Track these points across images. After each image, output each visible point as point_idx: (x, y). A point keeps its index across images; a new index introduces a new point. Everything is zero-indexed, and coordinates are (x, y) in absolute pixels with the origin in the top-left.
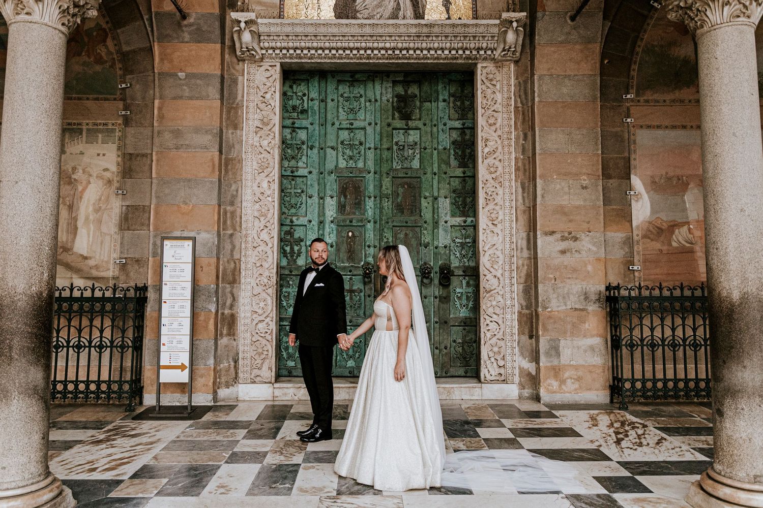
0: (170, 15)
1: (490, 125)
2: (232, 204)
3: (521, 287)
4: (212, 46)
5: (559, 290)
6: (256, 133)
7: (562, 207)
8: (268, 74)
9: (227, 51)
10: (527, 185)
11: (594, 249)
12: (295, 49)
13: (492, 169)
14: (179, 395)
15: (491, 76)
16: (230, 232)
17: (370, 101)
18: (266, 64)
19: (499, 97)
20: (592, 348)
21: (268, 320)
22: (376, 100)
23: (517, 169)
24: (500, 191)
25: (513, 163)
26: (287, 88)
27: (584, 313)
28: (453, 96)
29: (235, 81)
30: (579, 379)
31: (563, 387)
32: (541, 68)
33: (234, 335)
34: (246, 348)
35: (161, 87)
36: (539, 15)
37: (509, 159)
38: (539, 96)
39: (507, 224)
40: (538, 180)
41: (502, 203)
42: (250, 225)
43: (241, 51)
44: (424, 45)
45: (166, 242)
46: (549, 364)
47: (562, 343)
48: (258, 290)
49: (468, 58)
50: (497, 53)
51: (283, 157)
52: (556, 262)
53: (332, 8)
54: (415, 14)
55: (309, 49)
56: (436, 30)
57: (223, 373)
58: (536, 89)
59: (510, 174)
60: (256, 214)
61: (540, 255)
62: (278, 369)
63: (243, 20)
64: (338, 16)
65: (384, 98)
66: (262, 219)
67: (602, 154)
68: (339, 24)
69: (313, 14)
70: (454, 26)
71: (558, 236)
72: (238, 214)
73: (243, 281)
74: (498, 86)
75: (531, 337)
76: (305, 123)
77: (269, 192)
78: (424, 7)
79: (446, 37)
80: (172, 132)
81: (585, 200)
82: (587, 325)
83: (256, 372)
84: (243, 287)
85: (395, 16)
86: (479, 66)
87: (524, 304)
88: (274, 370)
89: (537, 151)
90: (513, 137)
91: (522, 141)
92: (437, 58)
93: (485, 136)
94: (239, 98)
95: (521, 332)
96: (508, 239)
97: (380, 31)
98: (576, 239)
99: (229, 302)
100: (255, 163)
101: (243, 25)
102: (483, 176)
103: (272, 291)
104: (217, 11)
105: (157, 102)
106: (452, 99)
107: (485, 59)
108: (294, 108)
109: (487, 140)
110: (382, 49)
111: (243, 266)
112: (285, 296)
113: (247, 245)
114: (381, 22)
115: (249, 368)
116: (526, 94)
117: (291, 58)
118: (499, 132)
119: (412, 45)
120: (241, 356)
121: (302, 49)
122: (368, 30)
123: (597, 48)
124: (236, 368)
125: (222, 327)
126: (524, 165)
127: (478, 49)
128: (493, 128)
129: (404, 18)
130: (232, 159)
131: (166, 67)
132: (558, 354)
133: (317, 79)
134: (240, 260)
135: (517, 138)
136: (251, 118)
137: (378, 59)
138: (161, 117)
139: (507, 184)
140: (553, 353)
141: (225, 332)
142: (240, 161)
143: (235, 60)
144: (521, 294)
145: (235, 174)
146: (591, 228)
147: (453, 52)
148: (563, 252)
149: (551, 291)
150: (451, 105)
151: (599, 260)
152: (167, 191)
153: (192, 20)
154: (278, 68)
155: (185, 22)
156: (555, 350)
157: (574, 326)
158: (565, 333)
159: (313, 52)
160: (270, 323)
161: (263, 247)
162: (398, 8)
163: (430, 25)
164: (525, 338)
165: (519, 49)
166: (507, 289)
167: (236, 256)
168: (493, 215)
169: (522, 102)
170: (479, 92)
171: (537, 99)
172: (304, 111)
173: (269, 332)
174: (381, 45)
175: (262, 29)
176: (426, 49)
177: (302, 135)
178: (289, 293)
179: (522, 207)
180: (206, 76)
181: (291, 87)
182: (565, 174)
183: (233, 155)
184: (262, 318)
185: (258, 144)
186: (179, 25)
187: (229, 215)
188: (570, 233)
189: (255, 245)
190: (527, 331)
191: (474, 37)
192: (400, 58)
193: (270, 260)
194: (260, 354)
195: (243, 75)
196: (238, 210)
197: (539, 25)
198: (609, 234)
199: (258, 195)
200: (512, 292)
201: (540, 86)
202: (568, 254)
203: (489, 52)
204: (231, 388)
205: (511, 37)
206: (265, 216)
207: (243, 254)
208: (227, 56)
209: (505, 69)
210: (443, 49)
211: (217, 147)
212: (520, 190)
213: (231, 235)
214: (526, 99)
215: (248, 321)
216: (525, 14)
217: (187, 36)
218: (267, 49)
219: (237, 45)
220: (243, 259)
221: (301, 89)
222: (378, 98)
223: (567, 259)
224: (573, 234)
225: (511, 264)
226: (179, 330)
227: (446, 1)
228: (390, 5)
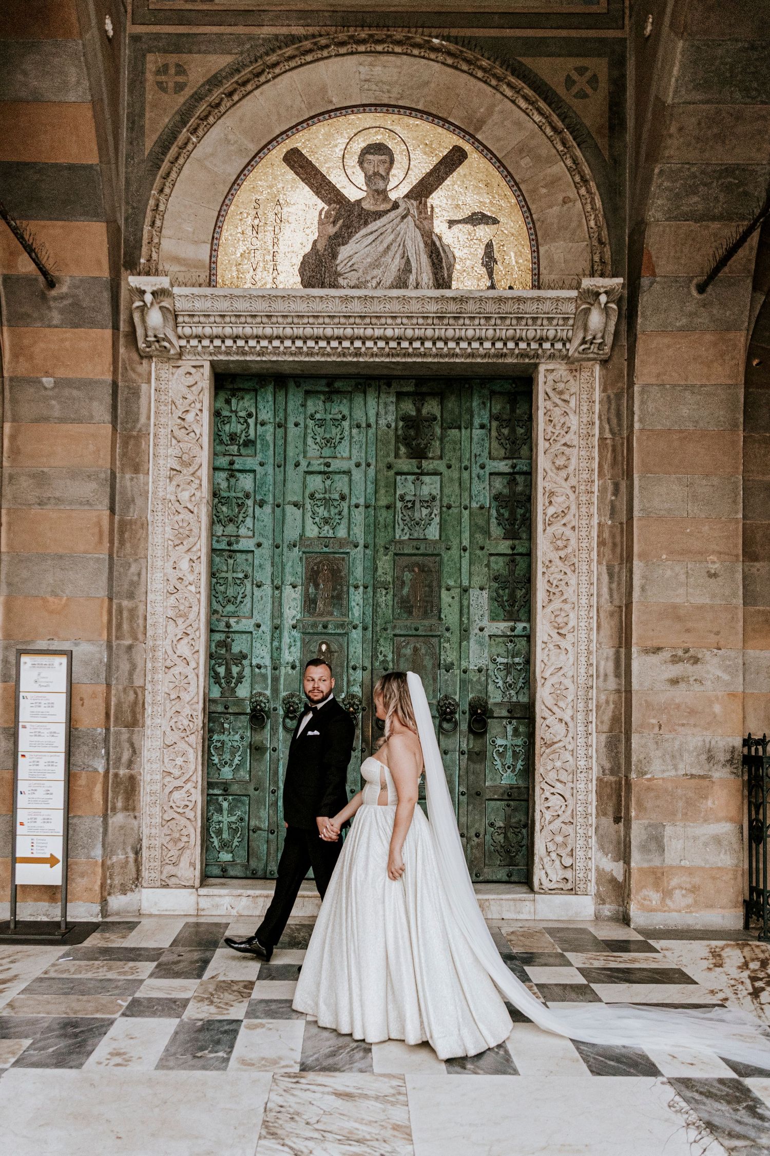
0: (29, 280)
1: (558, 469)
2: (131, 596)
3: (603, 737)
4: (95, 333)
5: (666, 745)
6: (171, 479)
7: (675, 607)
8: (190, 380)
9: (122, 341)
10: (617, 569)
11: (726, 677)
12: (235, 338)
13: (561, 544)
14: (47, 904)
15: (561, 386)
16: (128, 642)
17: (358, 426)
18: (187, 364)
19: (573, 421)
20: (717, 840)
21: (189, 786)
22: (369, 426)
23: (601, 543)
24: (573, 581)
25: (595, 533)
26: (220, 404)
27: (706, 783)
28: (497, 419)
29: (135, 393)
30: (694, 889)
31: (668, 902)
32: (645, 372)
33: (134, 809)
34: (153, 831)
35: (14, 401)
36: (645, 281)
37: (589, 526)
38: (640, 421)
39: (583, 635)
40: (636, 562)
41: (574, 599)
42: (160, 631)
43: (146, 341)
44: (450, 333)
45: (24, 659)
46: (645, 865)
47: (669, 831)
48: (172, 737)
49: (523, 355)
50: (572, 348)
51: (216, 519)
52: (662, 698)
53: (297, 268)
54: (437, 280)
55: (258, 338)
56: (471, 307)
57: (117, 870)
58: (636, 409)
59: (590, 551)
60: (171, 613)
61: (635, 685)
62: (206, 864)
63: (149, 289)
64: (307, 284)
65: (382, 422)
66: (180, 621)
67: (744, 517)
68: (309, 297)
69: (265, 280)
70: (500, 300)
71: (666, 655)
72: (141, 612)
73: (148, 722)
74: (573, 404)
75: (617, 820)
76: (250, 462)
77: (190, 578)
78: (451, 267)
79: (488, 319)
80: (33, 476)
81: (713, 596)
82: (710, 803)
83: (170, 869)
84: (148, 732)
85: (401, 283)
86: (542, 368)
87: (608, 766)
88: (198, 867)
89: (636, 514)
90: (596, 489)
91: (610, 497)
92: (472, 355)
93: (549, 486)
94: (143, 420)
95: (601, 812)
96: (583, 659)
97: (377, 308)
98: (696, 660)
99: (126, 756)
100: (168, 529)
101: (148, 298)
102: (544, 554)
103: (196, 740)
104: (105, 273)
105: (7, 427)
106: (495, 424)
107: (552, 357)
108: (233, 437)
109: (552, 493)
110: (380, 338)
111: (149, 699)
112: (216, 748)
113: (155, 664)
114: (379, 293)
115: (158, 864)
116: (619, 415)
117: (228, 354)
118: (573, 481)
119: (429, 333)
120: (145, 843)
121: (246, 339)
122: (356, 307)
123: (741, 339)
124: (138, 863)
125: (115, 797)
126: (613, 536)
127: (541, 340)
128: (563, 474)
129: (417, 287)
130: (131, 522)
131: (23, 368)
132: (661, 849)
133: (270, 389)
134: (143, 688)
135: (603, 490)
136: (162, 455)
137: (372, 355)
138: (15, 452)
139: (584, 568)
140: (653, 846)
141: (119, 804)
142: (144, 526)
143: (135, 357)
144: (603, 750)
145: (135, 547)
146: (722, 643)
147: (499, 345)
148: (674, 682)
149: (652, 746)
150: (494, 433)
151: (732, 695)
152: (25, 574)
153: (64, 289)
154: (207, 370)
155: (54, 293)
156: (657, 842)
157: (689, 803)
158: (674, 814)
159: (264, 343)
160: (193, 791)
161: (180, 668)
162: (407, 269)
163: (462, 299)
164: (608, 821)
165: (609, 340)
166: (581, 741)
167: (138, 682)
168: (560, 620)
169: (611, 431)
170: (541, 413)
171: (637, 426)
172: (248, 443)
173: (191, 805)
174: (378, 332)
175: (179, 305)
176: (453, 339)
177: (246, 482)
178: (223, 743)
179: (607, 607)
180: (86, 384)
181: (228, 402)
182: (684, 552)
183: (133, 514)
184: (179, 783)
185: (173, 498)
186: (44, 297)
187: (125, 614)
188: (686, 651)
189: (169, 663)
190: (610, 810)
191: (535, 319)
192: (409, 355)
193: (192, 688)
194: (176, 841)
195: (149, 382)
196: (141, 607)
197: (645, 300)
198: (751, 652)
199: (174, 581)
200: (588, 746)
201: (643, 402)
202: (682, 685)
203: (559, 346)
204: (129, 894)
205: (596, 319)
206: (185, 616)
207: (149, 678)
208: (122, 350)
209: (585, 374)
210: (481, 340)
211: (107, 501)
212: (605, 578)
213: (130, 648)
214: (620, 425)
215: (157, 787)
216: (620, 280)
217: (56, 317)
218: (188, 338)
219: (140, 332)
220: (149, 687)
221: (244, 405)
222: (372, 420)
223: (680, 694)
224: (692, 652)
225: (588, 699)
226: (45, 801)
228: (394, 265)
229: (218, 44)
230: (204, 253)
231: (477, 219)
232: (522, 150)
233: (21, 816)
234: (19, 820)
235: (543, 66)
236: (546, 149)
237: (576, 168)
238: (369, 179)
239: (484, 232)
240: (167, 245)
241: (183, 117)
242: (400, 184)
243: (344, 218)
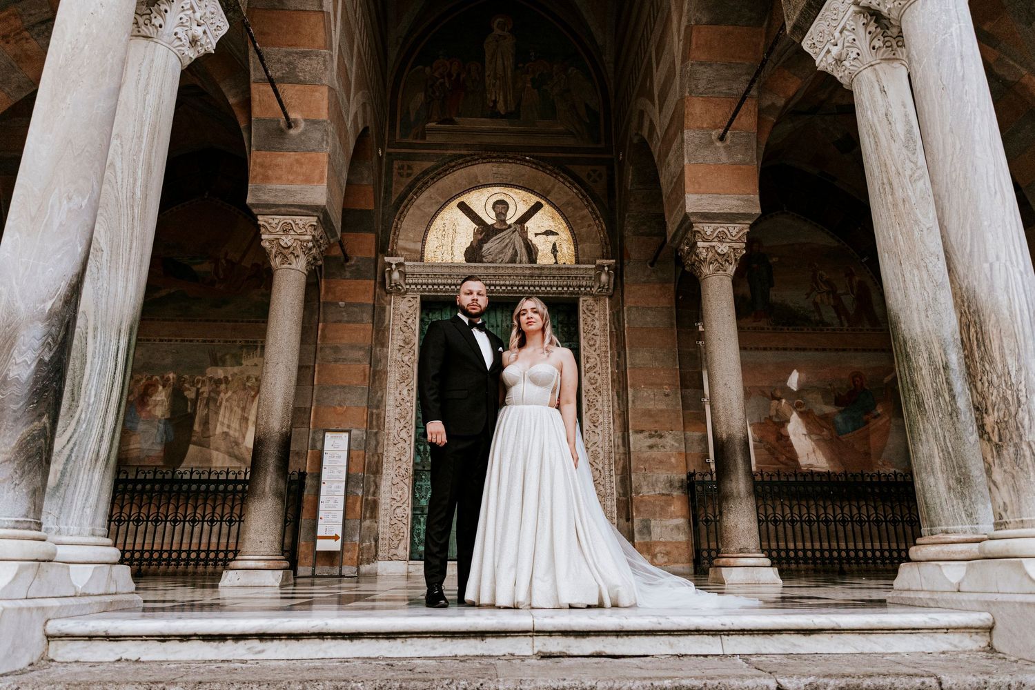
0: (336, 258)
1: (591, 346)
2: (378, 407)
3: (618, 477)
4: (368, 281)
5: (649, 479)
6: (399, 351)
7: (650, 411)
8: (410, 304)
9: (378, 285)
10: (621, 393)
11: (676, 444)
12: (433, 285)
14: (328, 567)
15: (590, 308)
16: (375, 431)
17: (493, 326)
18: (409, 296)
19: (597, 324)
20: (677, 527)
21: (405, 506)
22: (498, 326)
23: (613, 381)
24: (600, 400)
25: (610, 376)
26: (424, 316)
27: (671, 497)
28: (561, 323)
29: (384, 310)
30: (668, 554)
31: (655, 560)
32: (629, 301)
33: (375, 518)
34: (385, 530)
35: (325, 313)
36: (626, 261)
37: (607, 373)
38: (628, 323)
39: (606, 426)
40: (629, 389)
41: (601, 408)
42: (392, 425)
43: (390, 286)
44: (536, 283)
45: (327, 434)
46: (642, 541)
47: (653, 523)
48: (396, 480)
49: (572, 293)
50: (594, 290)
52: (646, 455)
53: (463, 253)
54: (529, 259)
55: (444, 285)
56: (546, 272)
57: (365, 551)
58: (625, 317)
59: (608, 385)
60: (397, 416)
61: (632, 449)
62: (411, 553)
63: (394, 263)
64: (468, 260)
65: (504, 324)
66: (402, 420)
67: (680, 368)
68: (469, 267)
69: (448, 259)
70: (559, 269)
71: (646, 434)
72: (383, 415)
73: (384, 472)
74: (597, 315)
75: (628, 520)
77: (408, 399)
78: (536, 254)
79: (554, 277)
80: (331, 348)
81: (667, 405)
82: (672, 508)
83: (393, 551)
84: (384, 477)
85: (513, 260)
86: (581, 299)
87: (621, 492)
88: (408, 549)
89: (628, 366)
90: (609, 355)
91: (616, 359)
92: (547, 293)
93: (586, 354)
94: (387, 322)
95: (619, 516)
96: (607, 438)
97: (501, 272)
98: (661, 437)
99: (372, 490)
100: (397, 375)
101: (394, 266)
102: (585, 387)
103: (409, 481)
104: (373, 256)
105: (320, 325)
106: (560, 325)
107: (586, 294)
109: (588, 357)
110: (503, 285)
111: (385, 460)
112: (418, 489)
113: (389, 443)
114: (503, 265)
115: (387, 548)
116: (618, 320)
117: (429, 292)
118: (598, 352)
119: (527, 283)
120: (380, 536)
121: (439, 285)
122: (492, 271)
123: (672, 287)
124: (376, 547)
125: (366, 511)
126: (619, 378)
127: (580, 287)
128: (593, 348)
129: (521, 262)
130: (379, 371)
131: (330, 298)
132: (650, 533)
133: (449, 308)
134: (382, 454)
135: (612, 356)
136: (395, 339)
137: (499, 293)
138: (324, 336)
139: (605, 393)
140: (645, 531)
141: (368, 515)
142: (386, 373)
143: (384, 293)
144: (619, 484)
145: (381, 383)
146: (673, 428)
147: (560, 289)
148: (651, 447)
149: (641, 479)
150: (560, 330)
151: (680, 453)
152: (325, 395)
153: (353, 263)
154: (419, 299)
155: (348, 264)
156: (647, 529)
157: (662, 508)
158: (655, 514)
159: (447, 287)
160: (406, 508)
161: (402, 444)
162: (516, 254)
163: (542, 268)
164: (623, 521)
165: (612, 287)
166: (607, 480)
167: (380, 451)
168: (594, 419)
169: (615, 328)
170: (581, 320)
171: (626, 325)
173: (405, 516)
174: (502, 283)
175: (407, 270)
176: (538, 286)
178: (422, 486)
179: (617, 412)
180: (361, 305)
181: (428, 315)
182: (652, 384)
183: (380, 367)
184: (399, 504)
185: (400, 360)
186: (343, 265)
187: (374, 417)
188: (656, 432)
189: (396, 442)
190: (624, 516)
191: (576, 278)
192: (517, 293)
193: (407, 455)
194: (397, 536)
195: (390, 304)
196: (383, 413)
197: (627, 269)
198: (689, 433)
199: (399, 400)
200: (611, 482)
201: (628, 315)
202: (655, 449)
203: (588, 289)
204: (371, 564)
205: (604, 278)
206: (405, 418)
207: (385, 449)
208: (377, 290)
209: (602, 302)
210: (551, 286)
211: (368, 360)
212: (616, 398)
213: (376, 433)
214: (619, 326)
215: (388, 506)
216: (614, 261)
217: (348, 275)
218: (410, 285)
219: (387, 281)
220: (385, 453)
222: (499, 323)
223: (655, 453)
224: (659, 432)
225: (610, 458)
226: (334, 506)
227: (554, 250)
228: (510, 252)
229: (427, 157)
230: (419, 246)
231: (548, 233)
232: (568, 204)
233: (321, 514)
234: (320, 516)
235: (576, 169)
236: (579, 204)
237: (593, 212)
238: (497, 215)
239: (552, 238)
240: (401, 243)
241: (410, 188)
242: (512, 217)
243: (485, 232)
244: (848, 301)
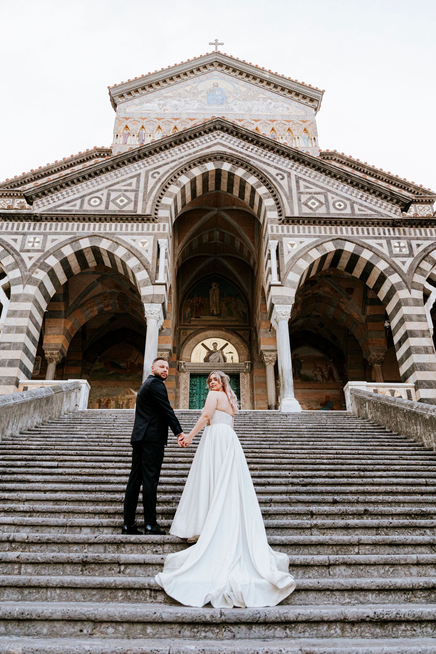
1: (243, 388)
2: (177, 407)
4: (174, 369)
6: (183, 390)
8: (187, 375)
9: (177, 370)
10: (253, 403)
12: (194, 369)
13: (244, 399)
15: (244, 376)
18: (186, 373)
19: (246, 381)
23: (250, 399)
24: (246, 405)
25: (249, 397)
26: (191, 379)
29: (179, 377)
32: (255, 374)
36: (254, 362)
40: (255, 401)
43: (181, 370)
44: (226, 369)
49: (238, 372)
50: (245, 371)
51: (190, 397)
54: (224, 361)
58: (254, 379)
63: (182, 363)
64: (205, 362)
69: (198, 361)
70: (234, 364)
74: (245, 379)
76: (195, 388)
77: (186, 404)
78: (226, 360)
79: (232, 367)
85: (219, 362)
86: (241, 374)
89: (255, 394)
90: (249, 391)
91: (251, 392)
92: (230, 372)
94: (180, 381)
100: (183, 397)
104: (176, 360)
106: (234, 382)
107: (242, 372)
108: (193, 384)
109: (243, 392)
116: (252, 380)
117: (193, 372)
118: (246, 390)
121: (196, 370)
122: (212, 365)
126: (252, 398)
127: (240, 370)
129: (221, 362)
133: (199, 377)
136: (182, 386)
139: (248, 403)
143: (179, 372)
145: (178, 399)
147: (234, 371)
154: (189, 374)
159: (198, 370)
162: (220, 360)
163: (228, 364)
165: (250, 370)
169: (251, 382)
170: (241, 380)
171: (254, 381)
172: (195, 385)
175: (186, 365)
177: (195, 391)
180: (172, 376)
182: (262, 399)
183: (178, 395)
191: (239, 367)
195: (181, 375)
197: (254, 364)
203: (243, 370)
205: (247, 367)
209: (247, 374)
210: (231, 370)
211: (174, 393)
212: (251, 404)
216: (250, 361)
218: (187, 369)
219: (180, 368)
221: (194, 380)
227: (232, 358)
228: (218, 359)
229: (191, 329)
230: (189, 357)
231: (230, 353)
232: (237, 343)
235: (239, 332)
236: (240, 343)
237: (244, 346)
238: (214, 347)
239: (231, 355)
240: (184, 356)
241: (186, 339)
242: (218, 348)
243: (210, 353)
244: (326, 374)
